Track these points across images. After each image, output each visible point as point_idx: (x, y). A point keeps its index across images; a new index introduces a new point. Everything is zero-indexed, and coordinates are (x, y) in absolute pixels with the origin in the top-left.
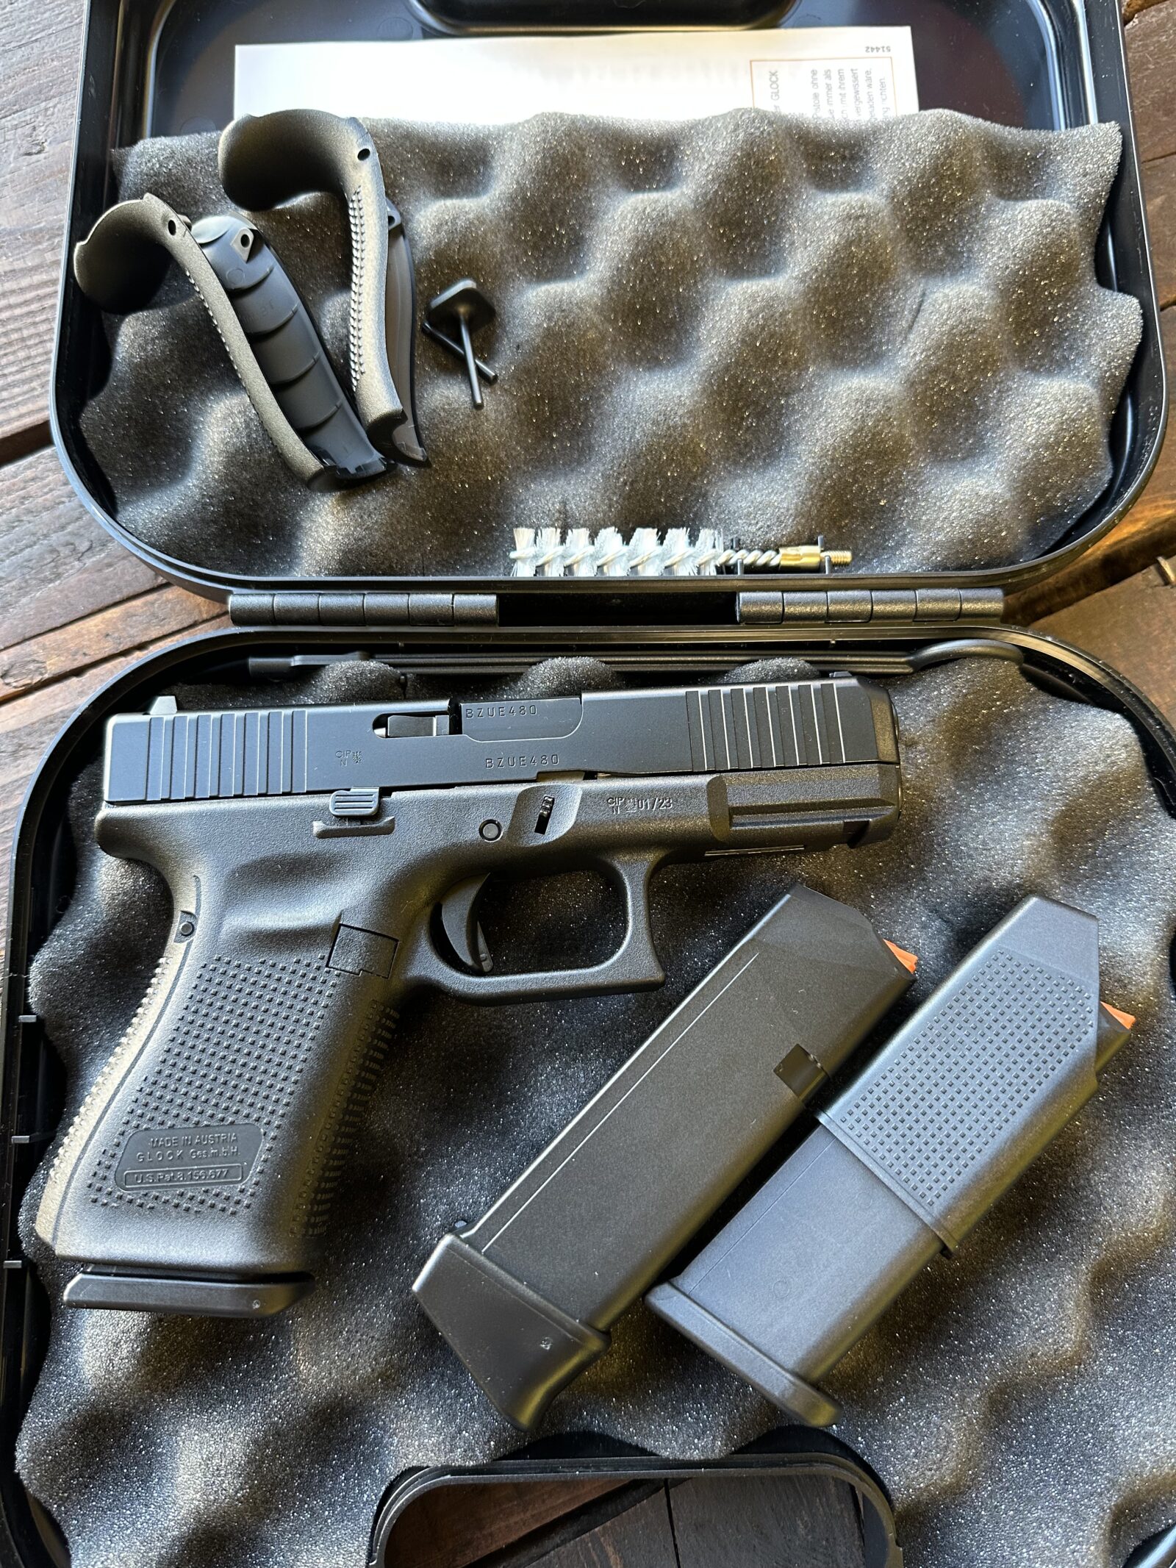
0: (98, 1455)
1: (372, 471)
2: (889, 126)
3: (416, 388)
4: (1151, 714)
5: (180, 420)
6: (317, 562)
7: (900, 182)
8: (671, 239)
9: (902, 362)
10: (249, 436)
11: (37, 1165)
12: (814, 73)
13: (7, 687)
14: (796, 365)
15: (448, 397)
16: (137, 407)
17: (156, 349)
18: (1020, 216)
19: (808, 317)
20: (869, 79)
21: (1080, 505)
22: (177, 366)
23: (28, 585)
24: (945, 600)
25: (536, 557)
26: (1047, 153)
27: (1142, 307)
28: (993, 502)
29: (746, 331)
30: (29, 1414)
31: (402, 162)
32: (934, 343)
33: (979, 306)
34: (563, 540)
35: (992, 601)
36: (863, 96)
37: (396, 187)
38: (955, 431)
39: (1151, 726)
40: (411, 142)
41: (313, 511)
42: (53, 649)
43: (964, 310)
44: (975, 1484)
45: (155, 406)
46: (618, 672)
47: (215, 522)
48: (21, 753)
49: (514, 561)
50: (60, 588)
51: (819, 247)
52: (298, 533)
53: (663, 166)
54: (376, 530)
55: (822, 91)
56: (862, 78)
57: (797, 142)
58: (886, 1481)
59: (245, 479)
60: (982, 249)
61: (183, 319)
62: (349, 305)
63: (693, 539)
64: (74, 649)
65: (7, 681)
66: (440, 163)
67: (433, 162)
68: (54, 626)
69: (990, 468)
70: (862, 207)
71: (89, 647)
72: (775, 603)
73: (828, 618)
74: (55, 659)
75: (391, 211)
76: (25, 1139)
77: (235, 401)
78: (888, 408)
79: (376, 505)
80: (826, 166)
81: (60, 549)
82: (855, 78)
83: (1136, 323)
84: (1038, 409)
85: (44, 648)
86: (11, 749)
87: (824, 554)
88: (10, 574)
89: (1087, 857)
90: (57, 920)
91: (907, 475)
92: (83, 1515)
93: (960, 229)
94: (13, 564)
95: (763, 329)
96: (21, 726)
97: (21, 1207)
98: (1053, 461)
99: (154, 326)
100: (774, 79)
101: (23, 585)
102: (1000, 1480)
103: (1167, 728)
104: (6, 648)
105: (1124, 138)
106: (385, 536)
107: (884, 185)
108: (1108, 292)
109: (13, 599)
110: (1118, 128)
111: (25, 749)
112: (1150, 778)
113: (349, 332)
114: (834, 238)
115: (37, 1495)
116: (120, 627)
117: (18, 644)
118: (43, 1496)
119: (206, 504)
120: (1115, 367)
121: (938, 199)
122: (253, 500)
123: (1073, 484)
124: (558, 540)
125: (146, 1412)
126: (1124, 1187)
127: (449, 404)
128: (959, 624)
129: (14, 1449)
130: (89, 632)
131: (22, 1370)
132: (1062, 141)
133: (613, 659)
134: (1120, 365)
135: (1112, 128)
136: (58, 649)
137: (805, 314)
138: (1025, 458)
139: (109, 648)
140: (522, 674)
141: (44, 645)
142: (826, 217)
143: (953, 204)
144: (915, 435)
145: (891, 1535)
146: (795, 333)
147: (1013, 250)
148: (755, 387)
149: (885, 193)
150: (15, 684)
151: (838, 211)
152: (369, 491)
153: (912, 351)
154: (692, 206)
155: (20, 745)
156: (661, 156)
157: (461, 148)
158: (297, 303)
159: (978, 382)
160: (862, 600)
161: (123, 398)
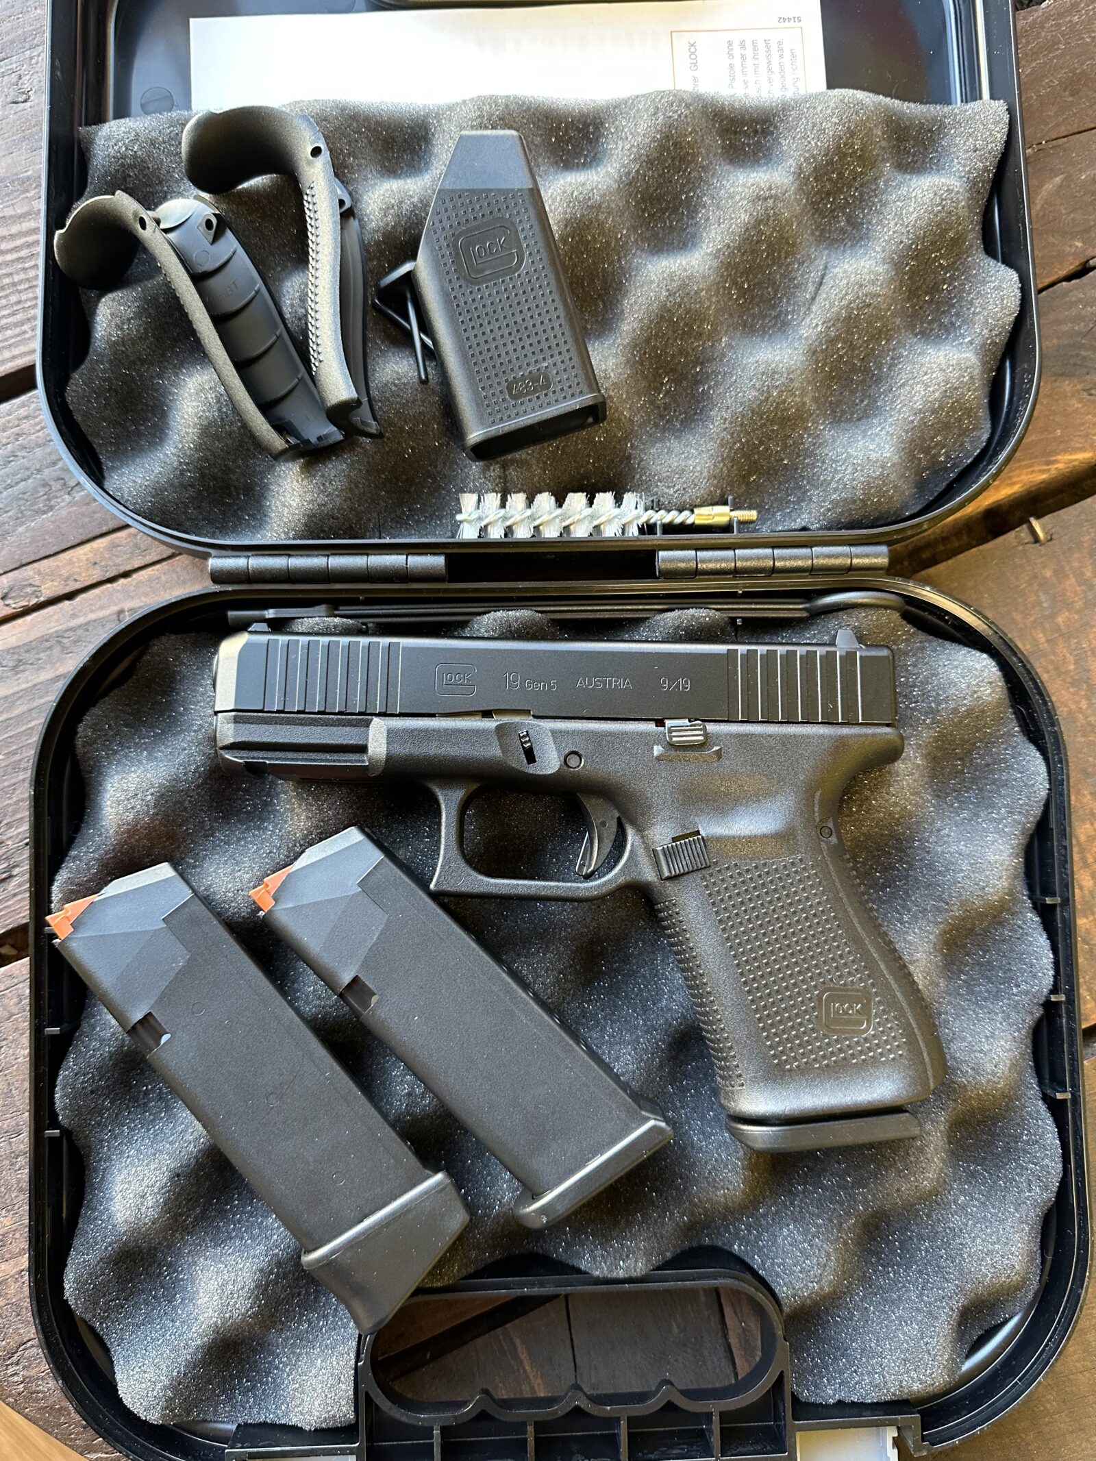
0: (131, 1281)
1: (331, 441)
2: (798, 103)
3: (369, 361)
4: (1015, 654)
5: (156, 390)
6: (285, 523)
7: (806, 159)
8: (597, 220)
9: (805, 331)
10: (220, 410)
11: (67, 1050)
12: (730, 43)
13: (7, 608)
14: (710, 337)
15: (398, 373)
16: (117, 379)
17: (133, 328)
18: (914, 195)
19: (721, 290)
20: (781, 50)
21: (962, 461)
22: (151, 343)
23: (23, 516)
24: (837, 556)
25: (480, 519)
26: (942, 127)
27: (1021, 281)
28: (883, 467)
29: (664, 307)
30: (72, 1253)
31: (349, 143)
32: (834, 315)
33: (873, 282)
34: (503, 505)
35: (877, 556)
36: (776, 67)
37: (345, 168)
38: (853, 392)
39: (1015, 664)
40: (358, 121)
41: (280, 476)
42: (47, 574)
43: (861, 286)
44: (849, 1291)
45: (133, 377)
46: (552, 620)
47: (192, 486)
48: (21, 668)
49: (461, 522)
50: (52, 519)
51: (731, 225)
52: (266, 494)
53: (590, 141)
54: (337, 496)
55: (737, 61)
56: (774, 48)
57: (713, 120)
58: (777, 1291)
59: (218, 447)
60: (880, 222)
61: (154, 298)
62: (307, 286)
63: (619, 500)
64: (66, 575)
65: (7, 602)
66: (385, 141)
67: (379, 139)
68: (48, 554)
69: (881, 430)
70: (770, 189)
71: (80, 574)
72: (689, 560)
73: (736, 573)
74: (49, 584)
75: (341, 193)
76: (55, 1030)
77: (206, 377)
78: (791, 379)
79: (336, 471)
80: (740, 140)
81: (52, 483)
82: (768, 48)
83: (1015, 296)
84: (925, 378)
85: (39, 573)
86: (11, 664)
87: (734, 514)
88: (6, 506)
89: (957, 772)
90: (71, 842)
91: (808, 438)
92: (121, 1329)
93: (861, 202)
94: (10, 496)
95: (680, 305)
96: (20, 644)
97: (56, 1086)
98: (937, 423)
99: (129, 307)
100: (693, 49)
101: (20, 515)
102: (870, 1287)
103: (1028, 666)
104: (5, 573)
105: (1010, 118)
106: (345, 500)
107: (791, 161)
108: (992, 262)
109: (11, 528)
110: (1006, 108)
111: (25, 664)
112: (1012, 707)
113: (307, 311)
114: (745, 217)
115: (83, 1316)
116: (107, 556)
117: (16, 569)
118: (87, 1317)
119: (184, 470)
120: (996, 335)
121: (840, 175)
122: (225, 465)
123: (955, 443)
124: (498, 502)
125: (169, 1247)
126: (978, 1055)
127: (399, 379)
128: (849, 578)
129: (63, 1281)
130: (80, 561)
131: (64, 1215)
132: (956, 115)
133: (548, 609)
134: (1001, 333)
135: (1000, 106)
136: (52, 574)
137: (718, 289)
138: (912, 422)
139: (97, 575)
140: (468, 622)
141: (39, 571)
142: (738, 198)
143: (855, 179)
144: (815, 400)
145: (780, 1333)
146: (708, 308)
147: (907, 226)
148: (673, 356)
149: (792, 169)
150: (15, 605)
151: (747, 192)
152: (330, 459)
153: (815, 322)
154: (615, 186)
155: (20, 661)
156: (588, 132)
157: (403, 126)
158: (259, 284)
159: (873, 349)
160: (766, 557)
161: (104, 371)
